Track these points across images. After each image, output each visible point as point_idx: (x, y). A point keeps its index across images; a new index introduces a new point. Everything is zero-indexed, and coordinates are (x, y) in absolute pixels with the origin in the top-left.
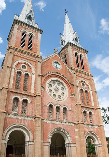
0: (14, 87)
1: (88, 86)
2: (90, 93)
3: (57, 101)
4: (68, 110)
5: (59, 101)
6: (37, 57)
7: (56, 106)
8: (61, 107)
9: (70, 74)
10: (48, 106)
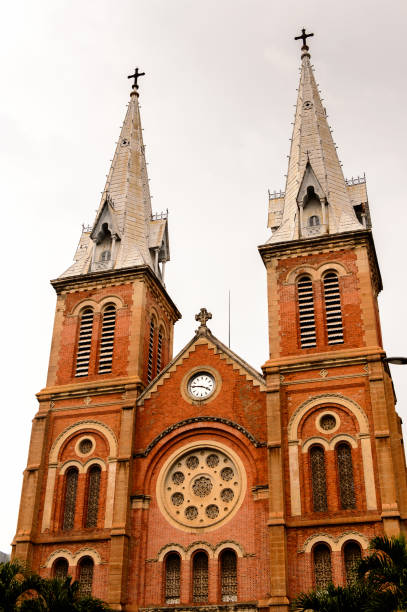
0: (57, 525)
1: (354, 419)
2: (360, 449)
3: (195, 531)
4: (240, 555)
5: (206, 530)
6: (124, 391)
7: (190, 553)
8: (210, 553)
9: (259, 401)
10: (161, 559)
